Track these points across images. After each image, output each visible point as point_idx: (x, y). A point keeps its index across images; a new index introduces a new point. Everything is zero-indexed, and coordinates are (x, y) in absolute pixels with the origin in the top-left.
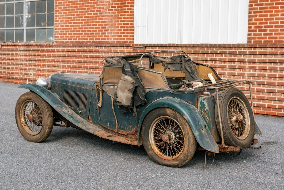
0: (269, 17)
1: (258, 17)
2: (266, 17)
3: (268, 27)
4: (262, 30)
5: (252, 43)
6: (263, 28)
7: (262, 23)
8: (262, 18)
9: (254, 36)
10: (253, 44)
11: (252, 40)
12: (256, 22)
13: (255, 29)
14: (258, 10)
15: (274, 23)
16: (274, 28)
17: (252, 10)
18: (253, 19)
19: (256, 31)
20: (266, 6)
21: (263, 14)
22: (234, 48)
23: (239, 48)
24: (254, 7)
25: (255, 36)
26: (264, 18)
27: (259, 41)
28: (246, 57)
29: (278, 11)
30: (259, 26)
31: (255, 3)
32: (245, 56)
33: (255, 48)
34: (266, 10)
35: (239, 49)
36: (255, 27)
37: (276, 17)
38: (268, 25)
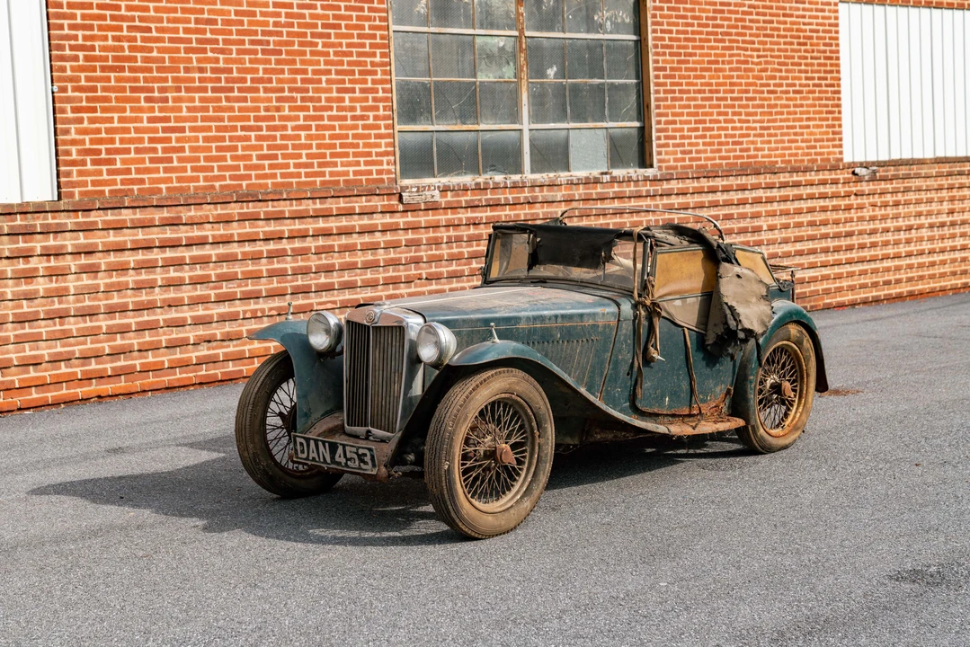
0: (116, 124)
1: (86, 124)
2: (108, 125)
3: (118, 151)
4: (101, 159)
5: (77, 197)
6: (103, 156)
7: (101, 141)
8: (97, 125)
9: (80, 178)
10: (80, 200)
11: (77, 190)
12: (81, 137)
13: (82, 158)
14: (84, 104)
15: (131, 141)
16: (133, 155)
17: (67, 103)
18: (73, 131)
19: (84, 163)
20: (104, 94)
21: (99, 114)
22: (23, 216)
23: (38, 215)
24: (70, 93)
25: (84, 178)
26: (103, 126)
27: (96, 192)
28: (65, 239)
29: (141, 110)
30: (90, 149)
31: (73, 84)
32: (59, 238)
33: (85, 213)
34: (106, 104)
35: (38, 218)
36: (80, 152)
37: (135, 125)
38: (117, 145)
